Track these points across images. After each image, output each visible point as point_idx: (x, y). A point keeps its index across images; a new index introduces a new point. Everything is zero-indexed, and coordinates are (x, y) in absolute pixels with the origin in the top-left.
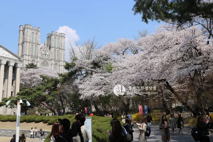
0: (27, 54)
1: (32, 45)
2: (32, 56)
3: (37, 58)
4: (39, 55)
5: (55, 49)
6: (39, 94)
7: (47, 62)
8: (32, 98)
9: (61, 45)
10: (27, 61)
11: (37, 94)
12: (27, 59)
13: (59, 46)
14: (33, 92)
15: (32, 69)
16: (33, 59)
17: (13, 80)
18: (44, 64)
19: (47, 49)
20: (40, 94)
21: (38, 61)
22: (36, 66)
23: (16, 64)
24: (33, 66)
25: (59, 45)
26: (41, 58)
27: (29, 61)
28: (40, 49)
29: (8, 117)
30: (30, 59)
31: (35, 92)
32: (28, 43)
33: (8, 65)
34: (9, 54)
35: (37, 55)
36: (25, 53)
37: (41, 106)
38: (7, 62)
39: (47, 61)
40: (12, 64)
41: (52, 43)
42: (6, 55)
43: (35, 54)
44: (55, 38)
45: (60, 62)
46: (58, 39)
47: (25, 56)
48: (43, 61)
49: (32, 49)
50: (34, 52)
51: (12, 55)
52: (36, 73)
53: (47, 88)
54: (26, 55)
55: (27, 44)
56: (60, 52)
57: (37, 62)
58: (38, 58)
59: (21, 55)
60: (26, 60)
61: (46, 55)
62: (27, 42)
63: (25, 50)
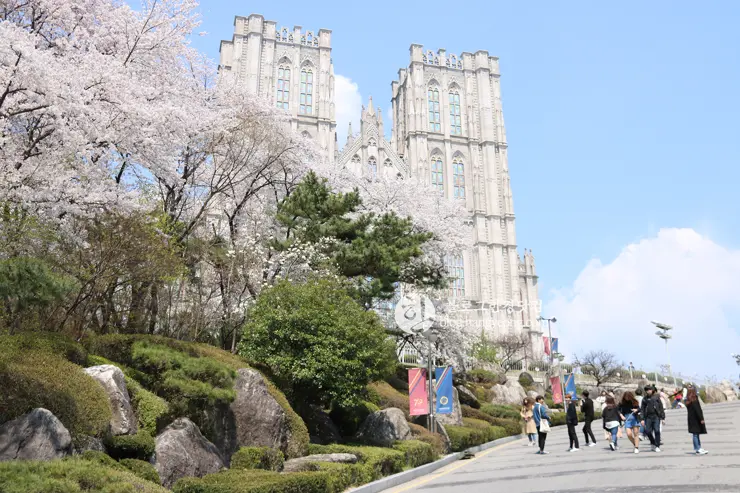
5: (439, 145)
9: (473, 117)
13: (464, 128)
19: (380, 149)
25: (464, 121)
41: (411, 111)
44: (433, 81)
45: (481, 221)
46: (454, 85)
56: (471, 163)
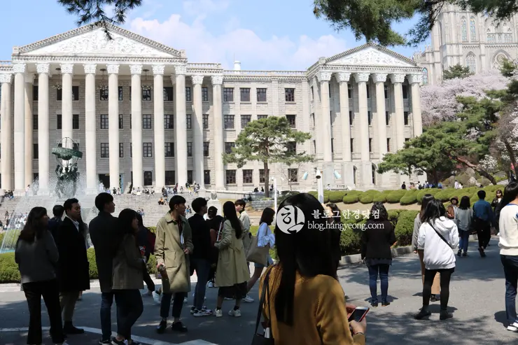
0: (454, 41)
1: (463, 17)
2: (465, 44)
3: (479, 47)
4: (484, 39)
6: (448, 142)
7: (505, 52)
8: (434, 151)
10: (455, 58)
11: (446, 142)
12: (455, 53)
14: (437, 137)
15: (456, 80)
16: (469, 50)
17: (406, 115)
18: (497, 59)
20: (451, 141)
21: (483, 53)
22: (467, 70)
23: (407, 78)
24: (461, 70)
26: (488, 45)
27: (461, 58)
28: (484, 23)
29: (386, 195)
30: (461, 53)
31: (440, 137)
32: (452, 14)
33: (393, 82)
34: (390, 57)
35: (477, 39)
36: (448, 40)
37: (483, 164)
38: (387, 76)
39: (506, 50)
40: (399, 79)
42: (384, 62)
43: (473, 36)
47: (448, 47)
48: (495, 50)
49: (465, 25)
50: (469, 33)
51: (397, 60)
52: (465, 87)
53: (470, 126)
54: (451, 44)
55: (450, 18)
57: (480, 56)
58: (483, 47)
59: (439, 46)
60: (452, 56)
61: (500, 34)
62: (448, 12)
63: (447, 32)
